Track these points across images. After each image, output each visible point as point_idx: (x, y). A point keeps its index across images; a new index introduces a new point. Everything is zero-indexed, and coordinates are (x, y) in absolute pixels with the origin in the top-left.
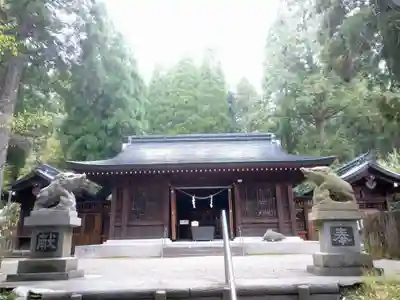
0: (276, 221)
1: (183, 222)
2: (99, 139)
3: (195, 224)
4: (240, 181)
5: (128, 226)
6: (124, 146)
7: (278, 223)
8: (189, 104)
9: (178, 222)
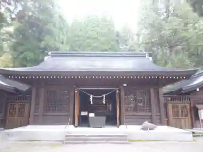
0: (150, 114)
1: (83, 113)
2: (35, 54)
3: (92, 115)
4: (125, 85)
5: (43, 115)
6: (46, 58)
7: (151, 116)
8: (94, 36)
9: (80, 113)
